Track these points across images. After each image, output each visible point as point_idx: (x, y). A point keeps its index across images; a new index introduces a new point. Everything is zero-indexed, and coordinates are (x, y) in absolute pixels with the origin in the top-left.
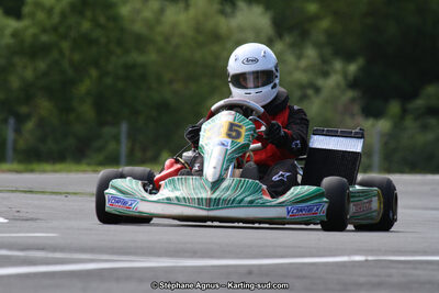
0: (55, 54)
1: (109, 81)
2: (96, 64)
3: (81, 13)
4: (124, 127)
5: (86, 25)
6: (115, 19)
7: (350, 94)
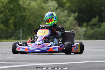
0: (4, 13)
1: (17, 19)
2: (14, 15)
3: (11, 4)
4: (21, 30)
5: (12, 6)
6: (19, 5)
7: (75, 21)
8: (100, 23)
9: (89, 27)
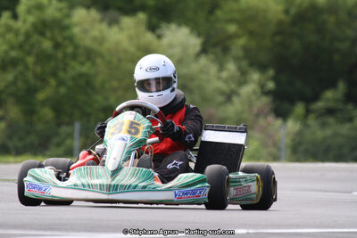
0: (21, 68)
1: (63, 90)
2: (54, 75)
3: (42, 34)
4: (77, 126)
5: (47, 45)
6: (71, 39)
7: (265, 100)
8: (350, 107)
9: (311, 121)
